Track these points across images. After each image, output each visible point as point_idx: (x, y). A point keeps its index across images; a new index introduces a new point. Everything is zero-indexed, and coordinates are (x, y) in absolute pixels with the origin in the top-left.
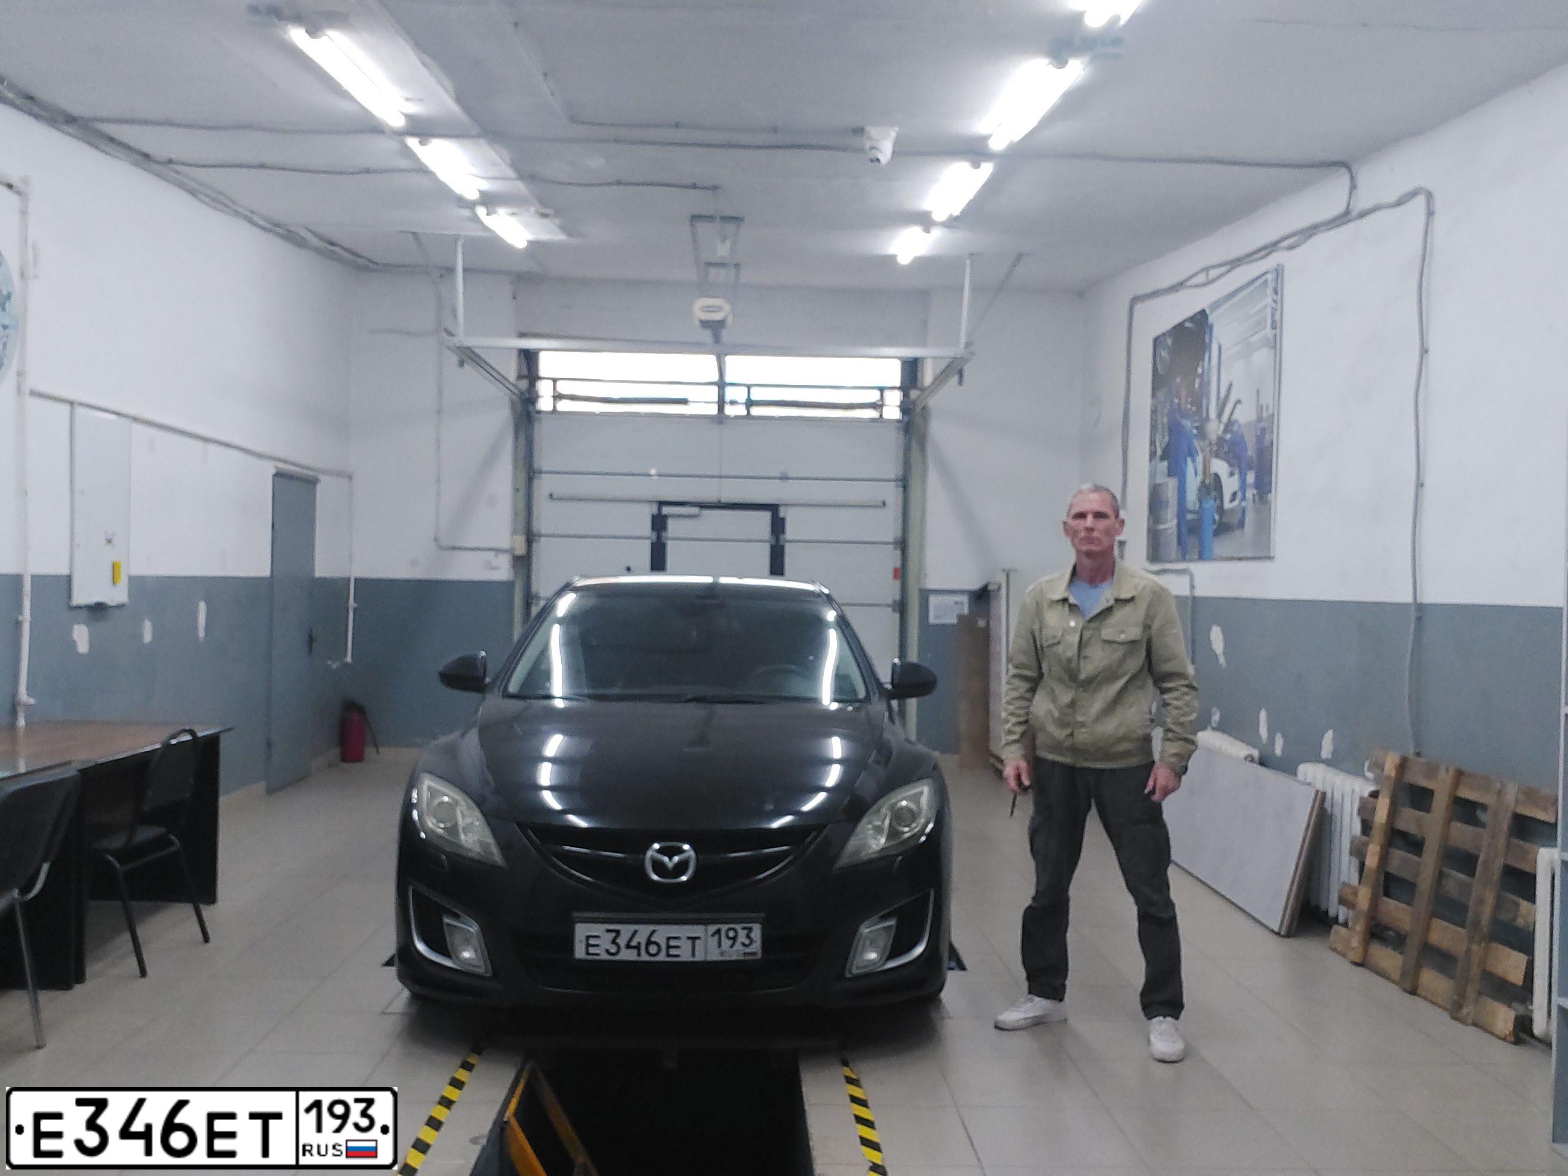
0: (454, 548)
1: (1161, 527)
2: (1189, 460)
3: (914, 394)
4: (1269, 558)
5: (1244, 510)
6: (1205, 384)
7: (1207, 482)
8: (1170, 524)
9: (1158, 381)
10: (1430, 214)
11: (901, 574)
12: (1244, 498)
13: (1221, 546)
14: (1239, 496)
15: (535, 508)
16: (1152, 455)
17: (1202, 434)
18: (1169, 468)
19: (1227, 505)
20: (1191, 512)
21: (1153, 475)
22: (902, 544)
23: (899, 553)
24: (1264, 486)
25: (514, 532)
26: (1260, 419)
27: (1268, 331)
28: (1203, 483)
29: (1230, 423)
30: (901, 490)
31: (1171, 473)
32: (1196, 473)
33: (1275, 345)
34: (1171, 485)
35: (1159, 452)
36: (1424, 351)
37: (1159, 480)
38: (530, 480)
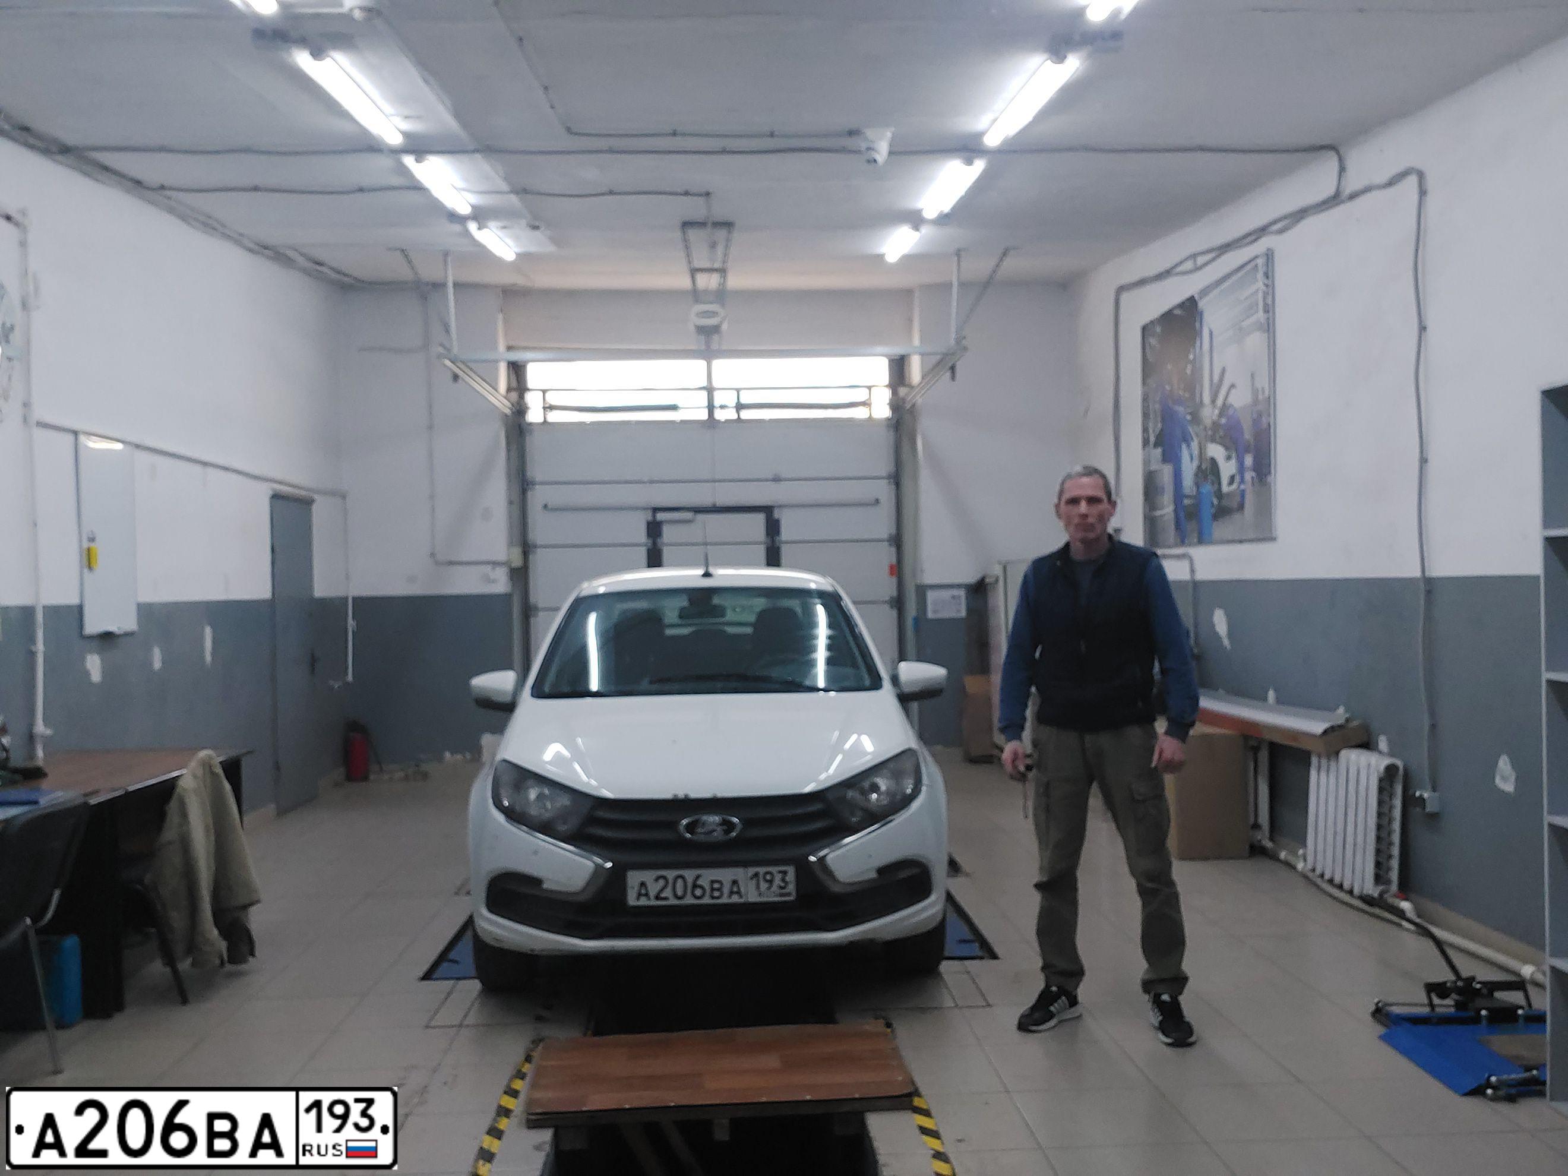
0: (451, 563)
1: (1158, 513)
2: (1184, 446)
3: (902, 391)
4: (1273, 539)
5: (1243, 494)
6: (1197, 371)
7: (1204, 467)
8: (1167, 510)
9: (1148, 369)
10: (1423, 192)
11: (897, 570)
12: (1242, 481)
13: (1220, 529)
14: (1237, 479)
15: (530, 521)
16: (1146, 442)
17: (1196, 419)
18: (1164, 454)
19: (1225, 488)
20: (1188, 497)
21: (1146, 462)
22: (897, 541)
23: (893, 550)
24: (1263, 468)
25: (511, 544)
26: (1256, 401)
27: (1261, 315)
28: (1199, 467)
29: (1225, 407)
30: (893, 487)
31: (1166, 459)
32: (1192, 459)
33: (1269, 328)
34: (1166, 473)
35: (1152, 439)
36: (1422, 329)
37: (1154, 467)
38: (524, 492)
